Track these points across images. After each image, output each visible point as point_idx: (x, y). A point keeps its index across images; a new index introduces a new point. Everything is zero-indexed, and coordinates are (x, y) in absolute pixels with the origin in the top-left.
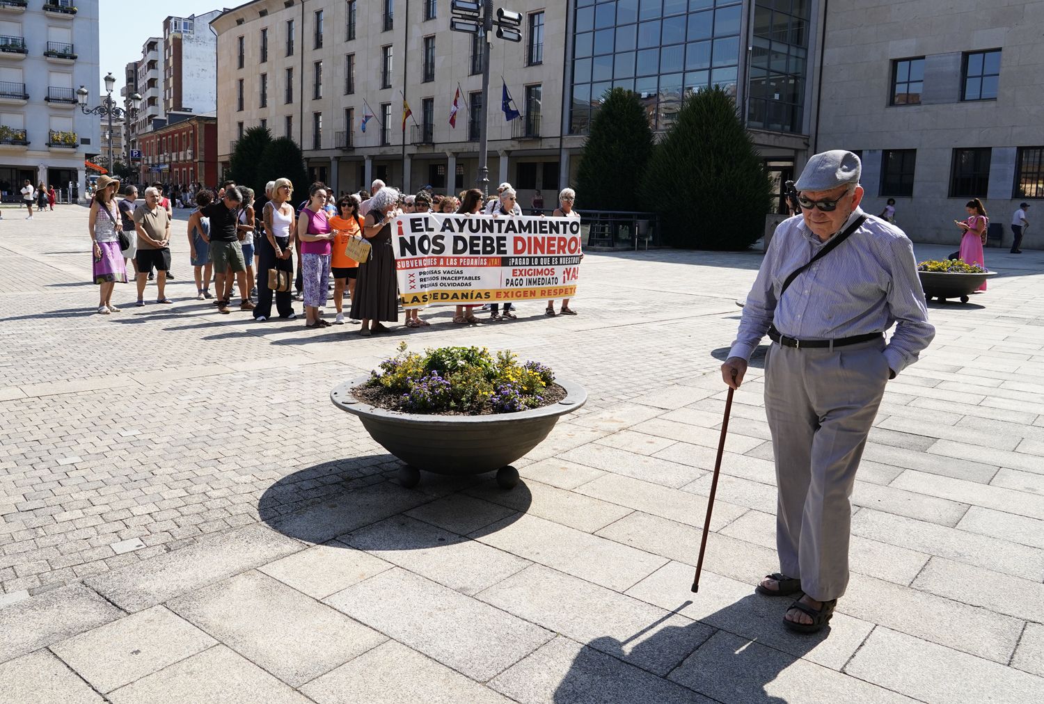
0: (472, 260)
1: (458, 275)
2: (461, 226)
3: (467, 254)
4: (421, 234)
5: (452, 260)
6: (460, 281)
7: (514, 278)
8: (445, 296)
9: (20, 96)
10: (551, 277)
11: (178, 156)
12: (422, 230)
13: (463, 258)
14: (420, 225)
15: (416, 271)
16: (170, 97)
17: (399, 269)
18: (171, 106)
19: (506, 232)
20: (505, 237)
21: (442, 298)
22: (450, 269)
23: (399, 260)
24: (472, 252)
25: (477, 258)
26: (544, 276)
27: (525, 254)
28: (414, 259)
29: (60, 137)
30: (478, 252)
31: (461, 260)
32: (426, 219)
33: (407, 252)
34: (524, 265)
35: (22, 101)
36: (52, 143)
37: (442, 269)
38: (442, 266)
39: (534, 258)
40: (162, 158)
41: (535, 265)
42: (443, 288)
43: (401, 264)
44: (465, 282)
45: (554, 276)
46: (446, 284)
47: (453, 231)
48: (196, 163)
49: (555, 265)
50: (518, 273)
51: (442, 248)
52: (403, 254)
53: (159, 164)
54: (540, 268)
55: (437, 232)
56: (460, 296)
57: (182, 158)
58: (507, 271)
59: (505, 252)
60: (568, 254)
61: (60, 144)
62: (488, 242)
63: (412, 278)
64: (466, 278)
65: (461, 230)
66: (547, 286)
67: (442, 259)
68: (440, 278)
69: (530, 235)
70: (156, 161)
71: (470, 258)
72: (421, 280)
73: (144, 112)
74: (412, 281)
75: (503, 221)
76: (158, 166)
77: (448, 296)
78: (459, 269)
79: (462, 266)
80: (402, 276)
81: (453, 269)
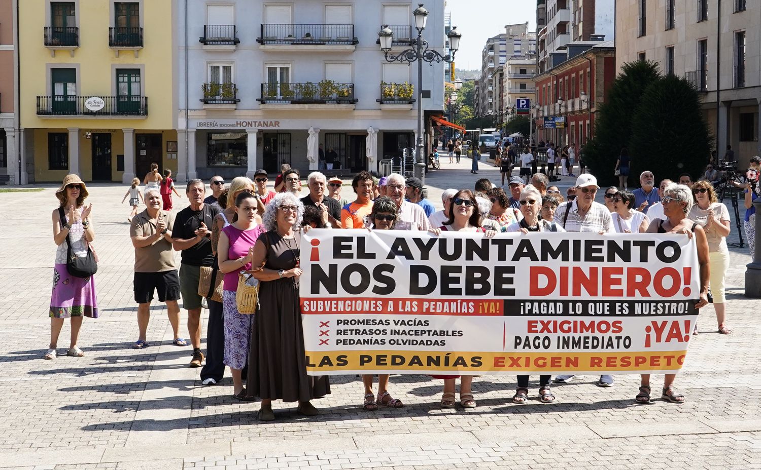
0: (446, 304)
1: (420, 328)
2: (425, 248)
3: (436, 293)
4: (349, 262)
5: (408, 303)
6: (425, 337)
7: (532, 336)
8: (398, 360)
9: (347, 41)
10: (614, 336)
11: (573, 105)
12: (350, 256)
13: (429, 301)
14: (349, 247)
15: (333, 318)
16: (580, 21)
17: (306, 313)
18: (581, 33)
19: (516, 258)
20: (514, 268)
21: (394, 363)
22: (406, 318)
23: (309, 300)
24: (445, 291)
25: (456, 301)
26: (597, 334)
27: (555, 295)
28: (331, 299)
29: (393, 90)
30: (458, 292)
31: (426, 305)
32: (361, 241)
33: (322, 286)
34: (552, 315)
35: (350, 48)
36: (384, 99)
37: (392, 318)
38: (391, 313)
39: (574, 302)
40: (557, 108)
41: (576, 315)
42: (395, 348)
43: (309, 305)
44: (433, 338)
45: (623, 334)
46: (400, 342)
47: (409, 256)
48: (593, 113)
49: (622, 315)
50: (540, 327)
51: (391, 285)
52: (315, 290)
53: (554, 117)
54: (587, 320)
55: (381, 259)
56: (424, 361)
57: (577, 107)
58: (518, 324)
59: (512, 292)
60: (654, 296)
61: (392, 100)
62: (477, 275)
63: (324, 329)
64: (435, 333)
65: (425, 256)
66: (605, 350)
67: (391, 303)
68: (389, 332)
69: (565, 264)
70: (552, 113)
71: (443, 301)
72: (339, 332)
73: (552, 43)
74: (324, 333)
75: (510, 242)
76: (554, 120)
77: (403, 360)
78: (423, 318)
79: (428, 312)
80: (310, 324)
81: (412, 317)
